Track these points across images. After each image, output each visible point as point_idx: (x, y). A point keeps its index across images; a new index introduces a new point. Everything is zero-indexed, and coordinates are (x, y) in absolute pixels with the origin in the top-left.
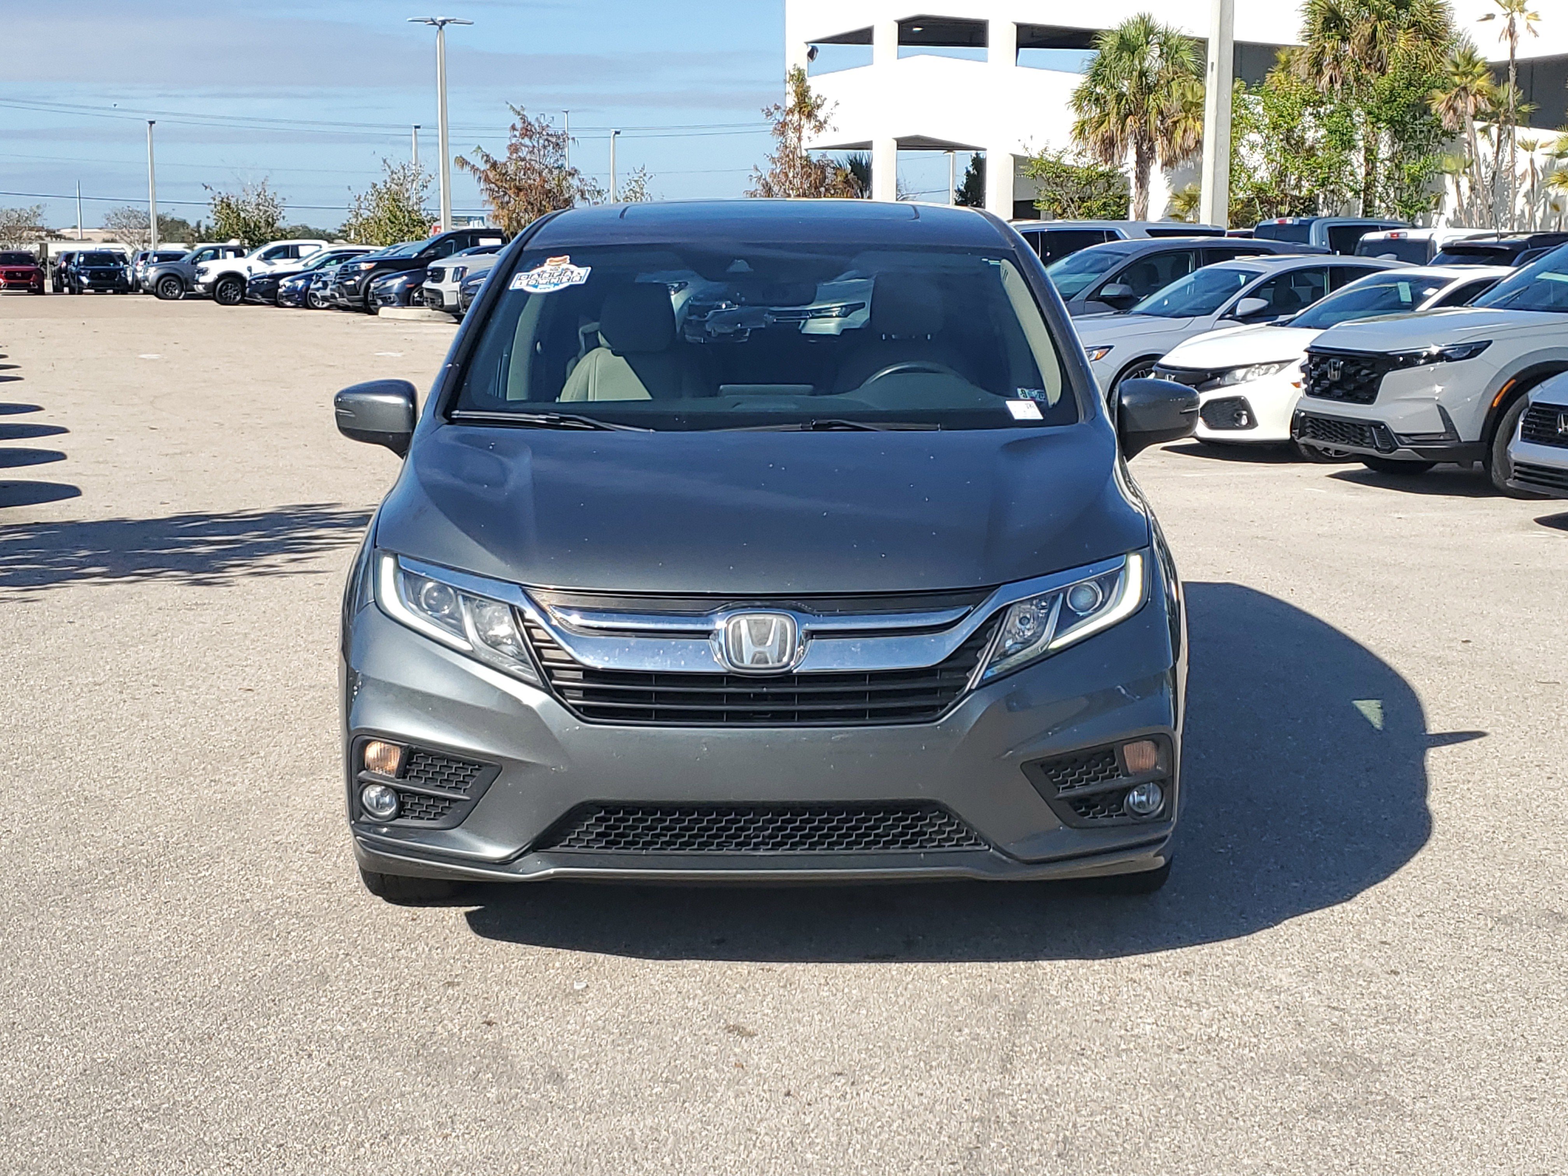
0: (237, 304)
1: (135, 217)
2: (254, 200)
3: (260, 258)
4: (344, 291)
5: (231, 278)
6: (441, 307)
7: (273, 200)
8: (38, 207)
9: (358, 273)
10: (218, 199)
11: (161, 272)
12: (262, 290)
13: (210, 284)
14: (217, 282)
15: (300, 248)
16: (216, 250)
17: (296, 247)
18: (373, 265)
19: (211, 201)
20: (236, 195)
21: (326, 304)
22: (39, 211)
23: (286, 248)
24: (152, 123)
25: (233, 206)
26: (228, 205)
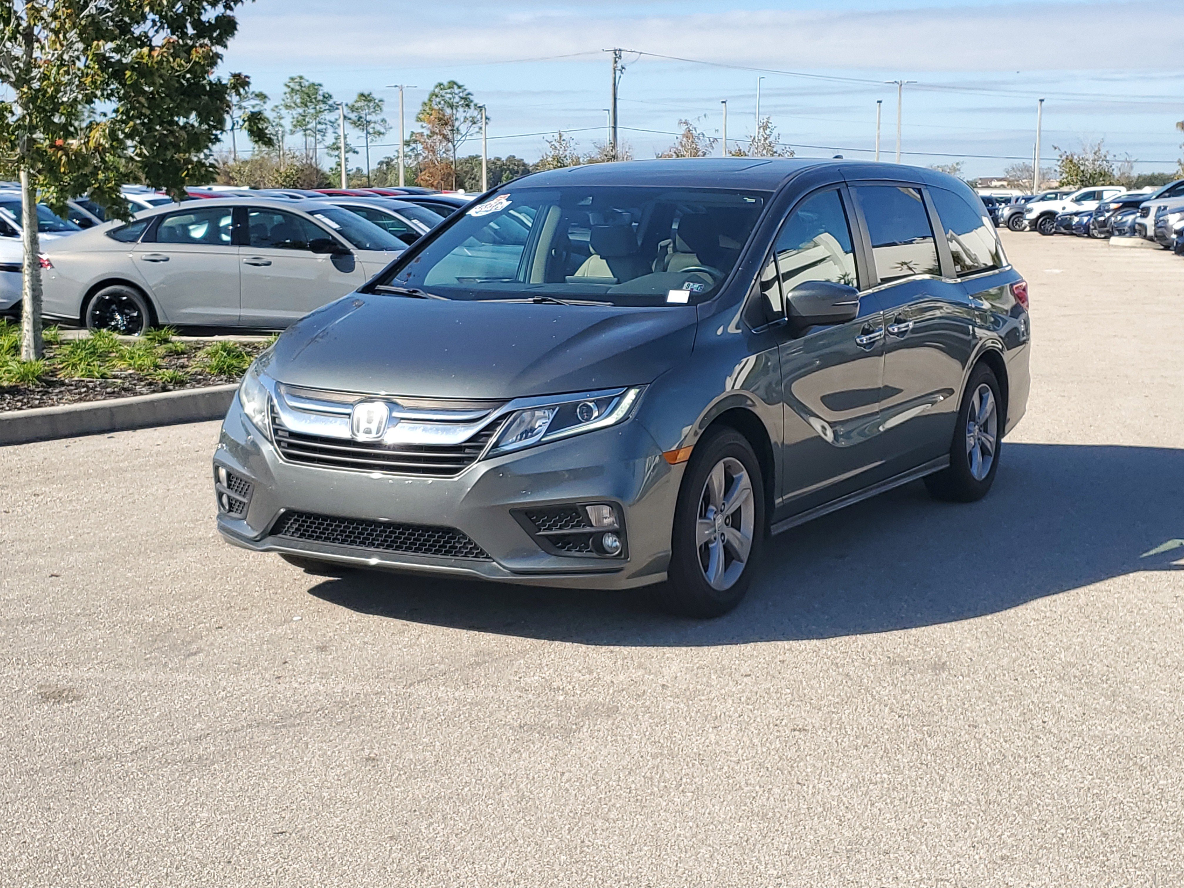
0: (1052, 234)
1: (1028, 171)
2: (1091, 157)
3: (1072, 201)
4: (1097, 225)
5: (1049, 215)
6: (1145, 237)
7: (1105, 156)
8: (957, 164)
9: (1108, 211)
10: (1064, 157)
11: (1013, 211)
12: (1065, 224)
13: (1033, 220)
14: (1038, 218)
15: (1105, 193)
16: (1056, 194)
17: (1101, 192)
18: (1121, 204)
19: (1059, 158)
20: (1077, 153)
21: (1103, 236)
22: (959, 167)
23: (1094, 193)
24: (1042, 101)
25: (1075, 161)
26: (1071, 161)
